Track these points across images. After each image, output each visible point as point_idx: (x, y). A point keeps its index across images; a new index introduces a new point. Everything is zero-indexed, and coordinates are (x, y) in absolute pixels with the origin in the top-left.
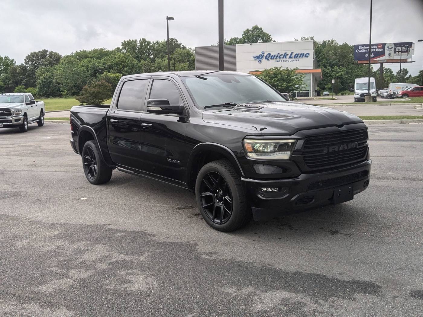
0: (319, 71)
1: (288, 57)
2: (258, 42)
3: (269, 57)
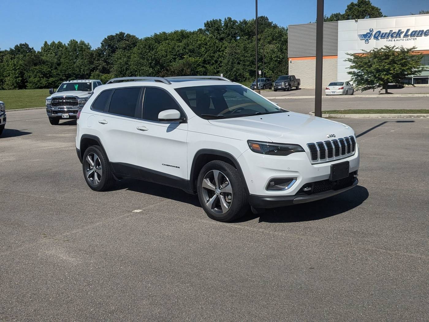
1: (402, 35)
2: (366, 17)
3: (379, 35)
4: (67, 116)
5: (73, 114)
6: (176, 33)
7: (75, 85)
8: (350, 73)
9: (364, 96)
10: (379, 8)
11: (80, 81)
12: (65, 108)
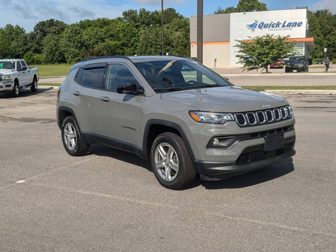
0: (312, 39)
1: (281, 26)
2: (253, 11)
3: (263, 26)
8: (238, 56)
9: (249, 75)
11: (4, 60)
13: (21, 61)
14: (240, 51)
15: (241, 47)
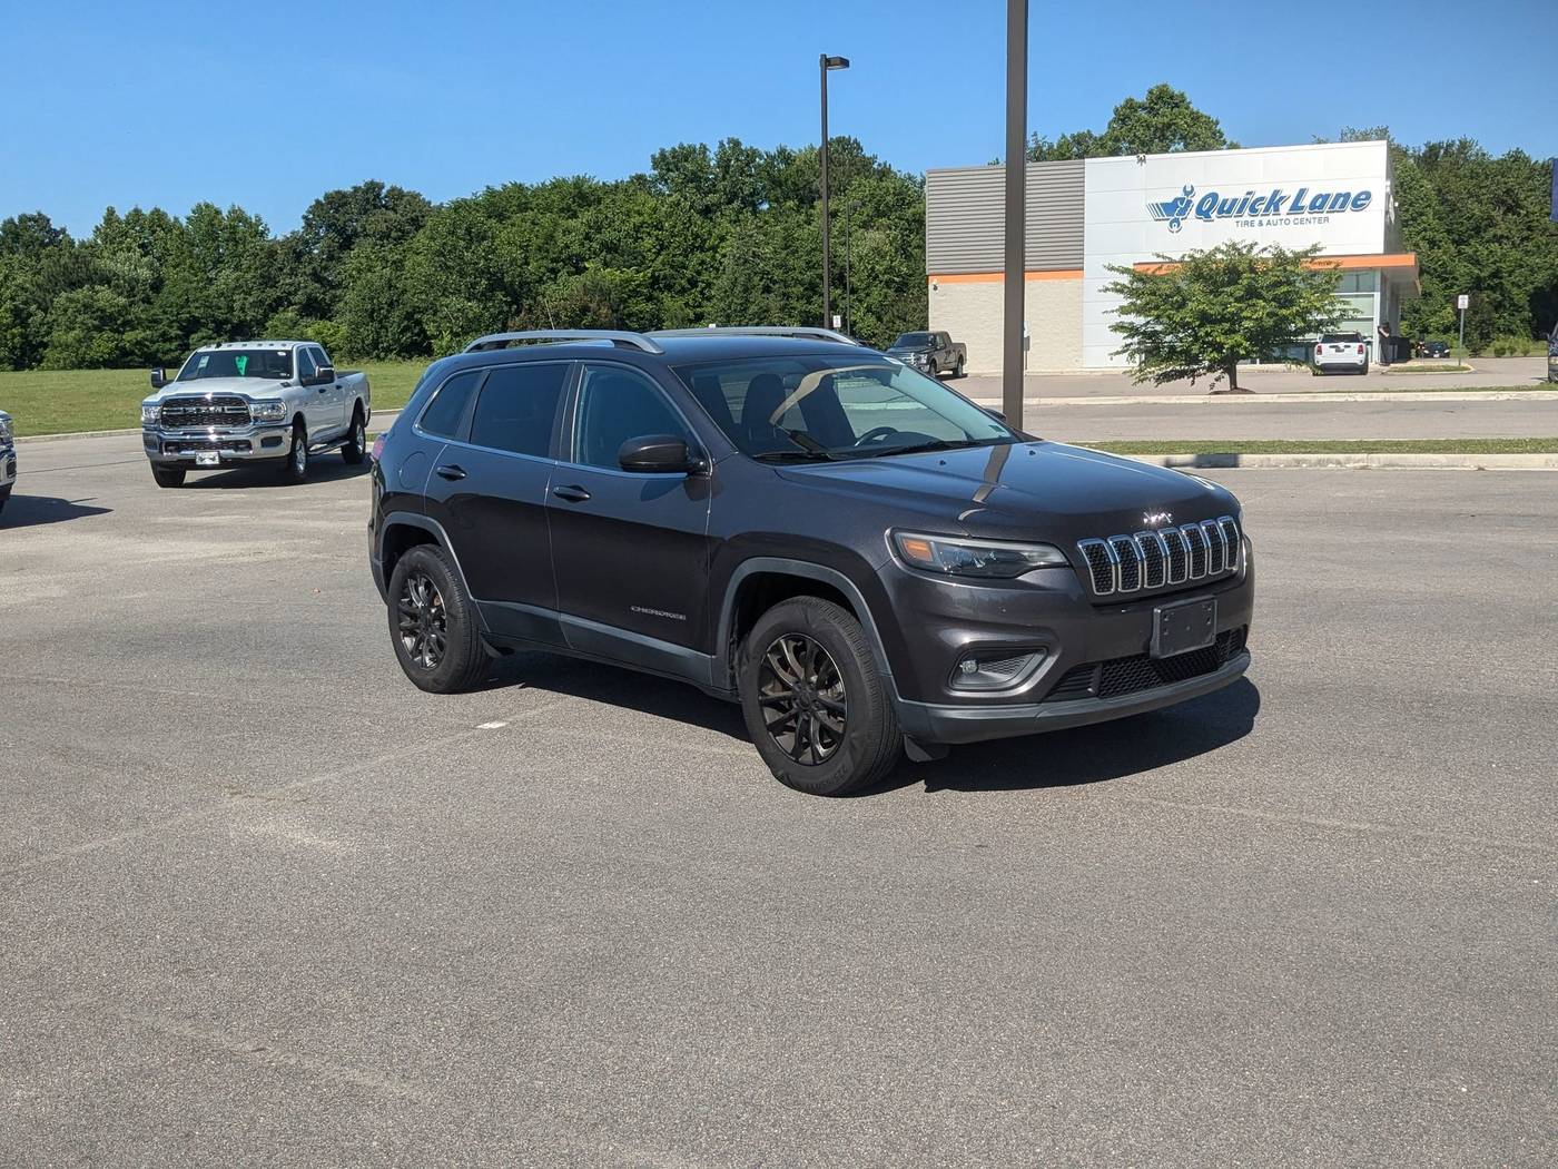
0: (1408, 260)
1: (1285, 208)
2: (1172, 148)
3: (1212, 207)
4: (213, 459)
5: (232, 452)
6: (557, 186)
7: (237, 359)
8: (1118, 328)
9: (1163, 400)
10: (1214, 118)
11: (252, 346)
12: (212, 433)
13: (311, 349)
14: (1123, 311)
15: (1132, 293)
